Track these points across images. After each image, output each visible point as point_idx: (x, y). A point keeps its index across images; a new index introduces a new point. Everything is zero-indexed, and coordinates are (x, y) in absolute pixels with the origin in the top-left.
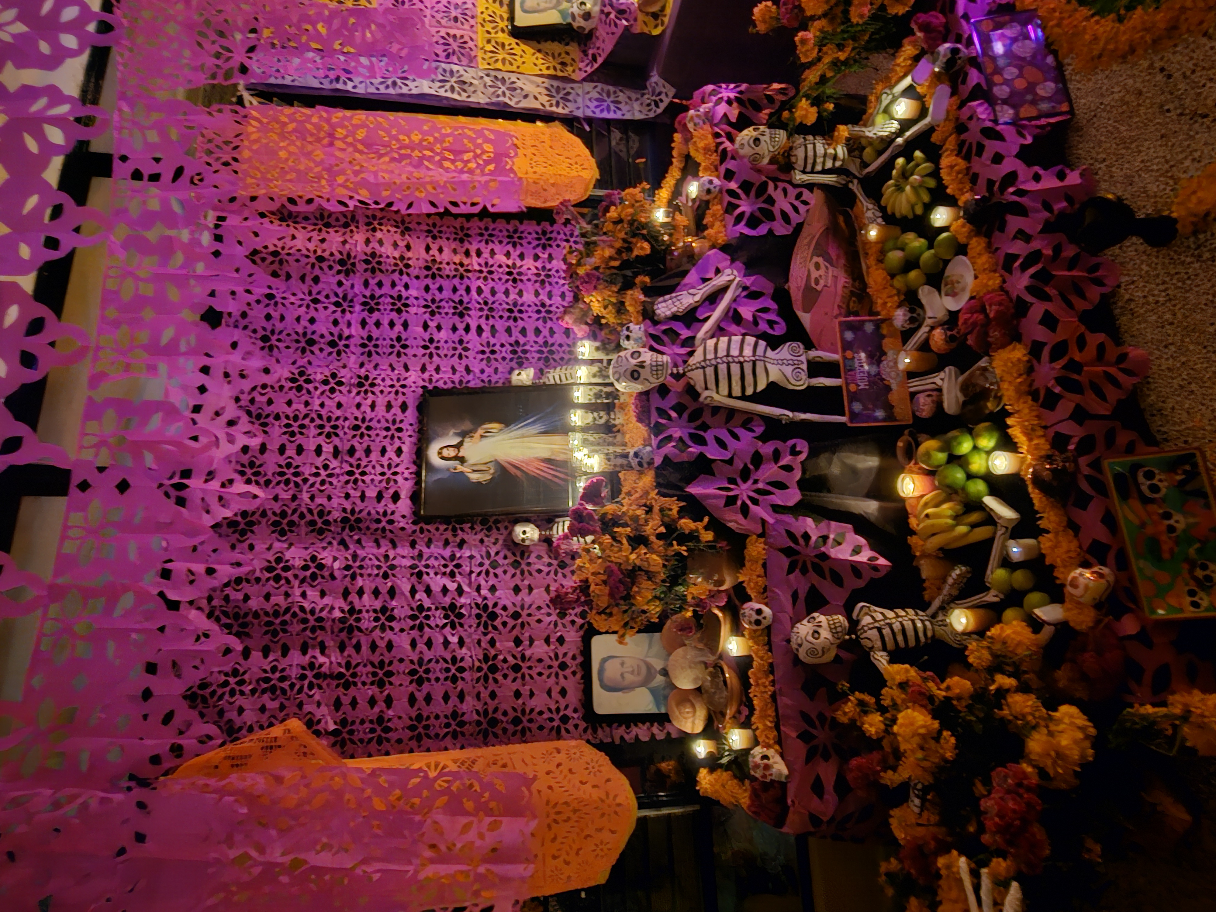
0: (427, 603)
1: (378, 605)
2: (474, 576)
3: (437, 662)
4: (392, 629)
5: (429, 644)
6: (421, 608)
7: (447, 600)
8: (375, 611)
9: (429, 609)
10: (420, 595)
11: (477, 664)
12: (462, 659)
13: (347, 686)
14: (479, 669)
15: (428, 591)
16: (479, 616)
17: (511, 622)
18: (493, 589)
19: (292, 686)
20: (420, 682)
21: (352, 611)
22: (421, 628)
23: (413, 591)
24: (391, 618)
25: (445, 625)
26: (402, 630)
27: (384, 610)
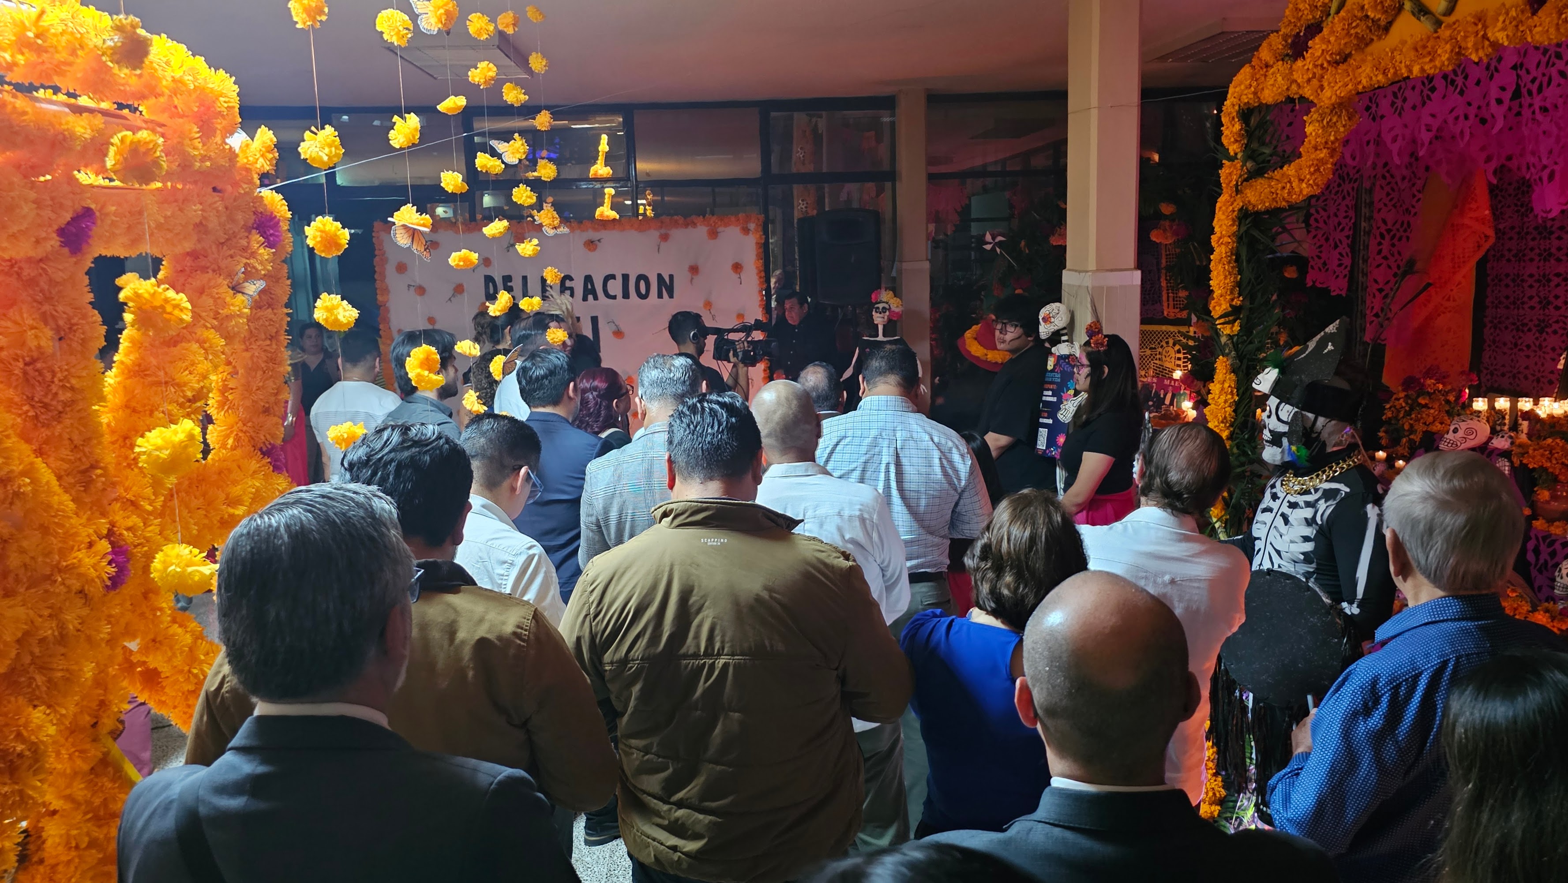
0: (1552, 284)
1: (1553, 250)
2: (1564, 319)
3: (1523, 292)
4: (1540, 260)
5: (1531, 286)
6: (1549, 281)
7: (1551, 299)
8: (1550, 249)
9: (1549, 287)
10: (1556, 280)
11: (1521, 318)
12: (1523, 308)
13: (1519, 233)
14: (1518, 320)
15: (1558, 285)
16: (1544, 320)
17: (1537, 343)
18: (1555, 332)
19: (1519, 200)
20: (1514, 280)
21: (1552, 233)
22: (1539, 281)
23: (1558, 275)
24: (1545, 260)
25: (1539, 297)
26: (1538, 268)
27: (1550, 255)
